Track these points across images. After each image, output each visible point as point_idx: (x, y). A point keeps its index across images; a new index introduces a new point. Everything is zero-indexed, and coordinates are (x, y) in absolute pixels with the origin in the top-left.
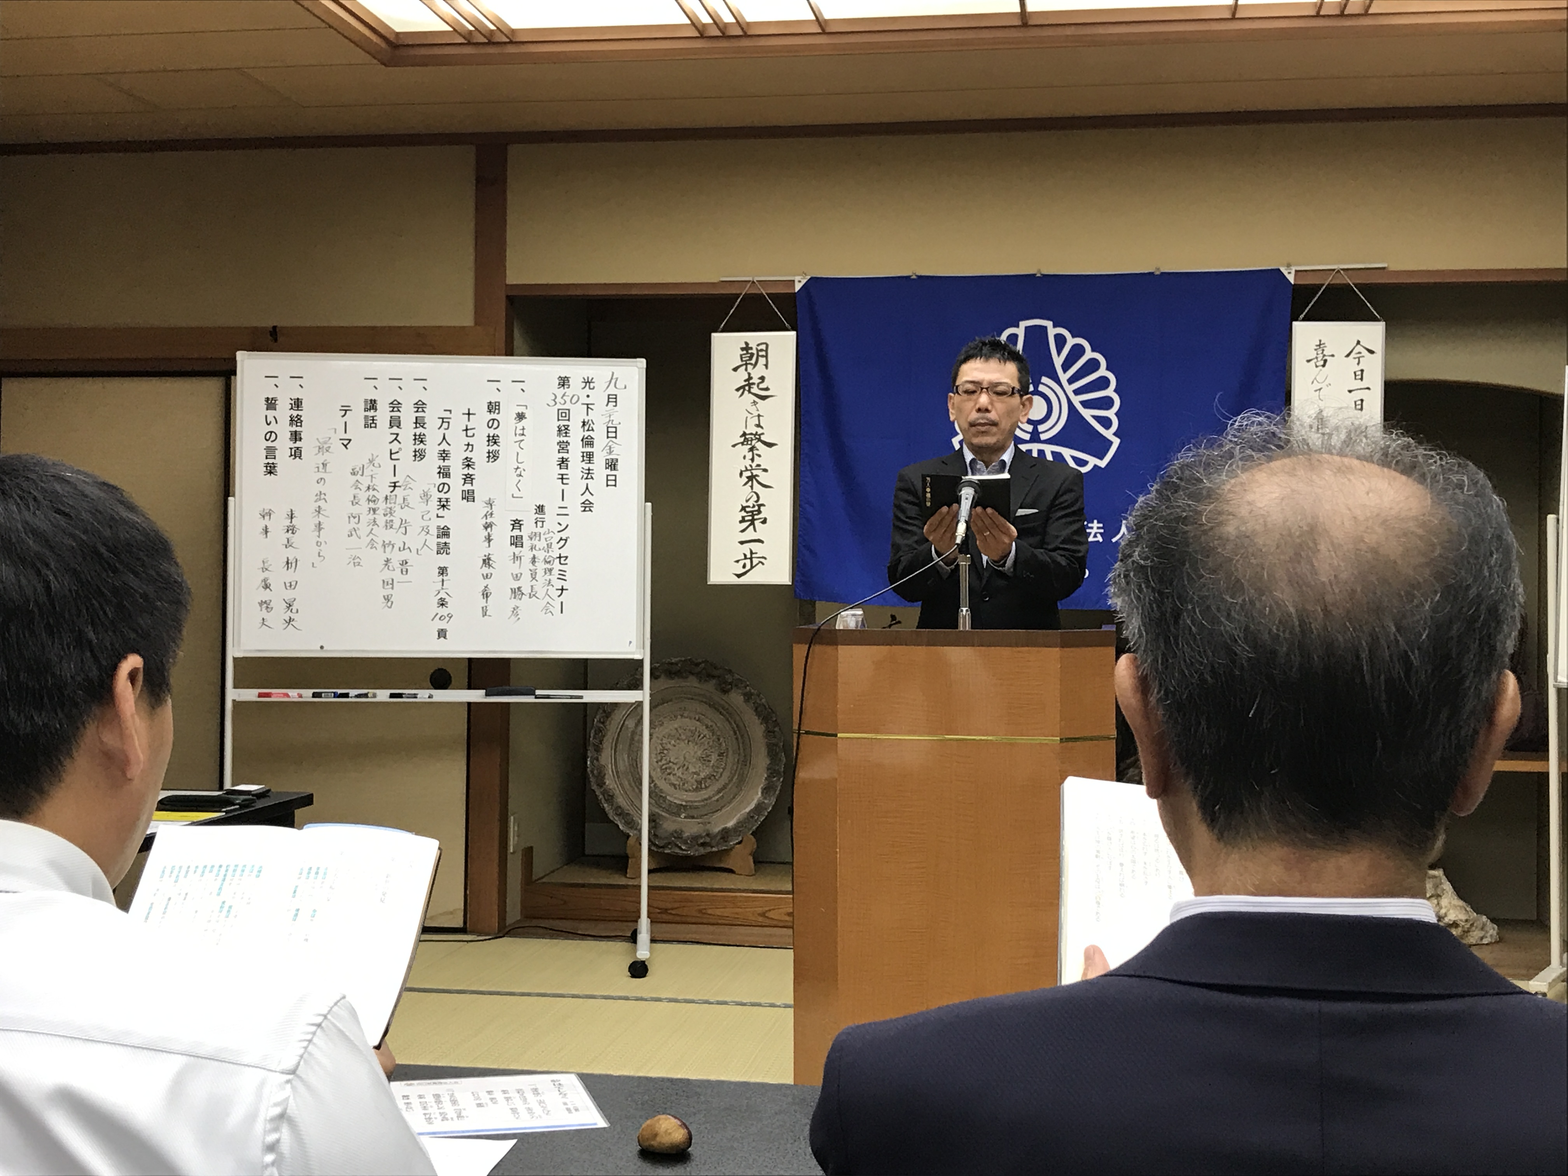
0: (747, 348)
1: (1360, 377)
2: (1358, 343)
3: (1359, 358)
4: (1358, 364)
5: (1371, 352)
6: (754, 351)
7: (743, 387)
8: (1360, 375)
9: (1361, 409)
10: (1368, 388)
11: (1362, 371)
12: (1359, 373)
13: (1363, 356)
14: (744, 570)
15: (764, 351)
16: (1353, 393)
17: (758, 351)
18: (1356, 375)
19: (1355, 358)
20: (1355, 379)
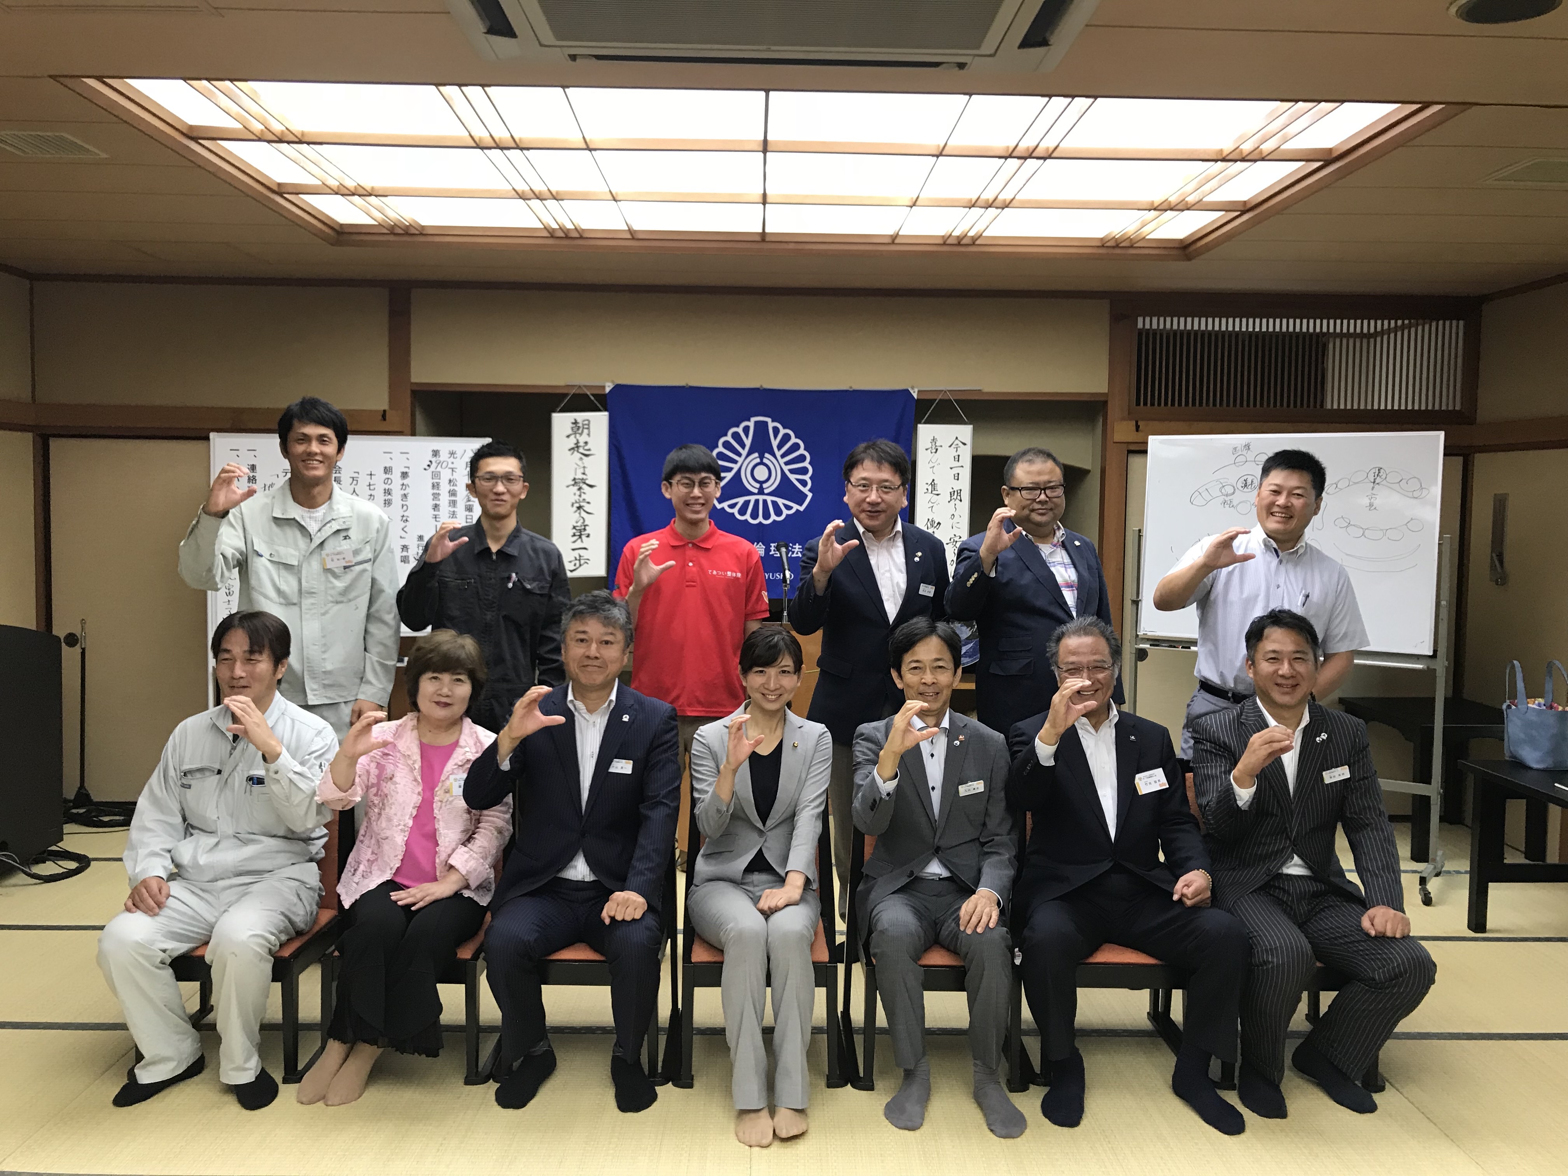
0: (576, 423)
1: (958, 459)
2: (957, 437)
3: (957, 448)
4: (957, 451)
5: (964, 444)
6: (580, 425)
7: (573, 449)
9: (958, 479)
10: (962, 466)
11: (959, 455)
12: (957, 457)
13: (960, 446)
14: (574, 568)
15: (587, 425)
16: (953, 469)
17: (583, 425)
18: (955, 458)
19: (955, 448)
20: (955, 460)
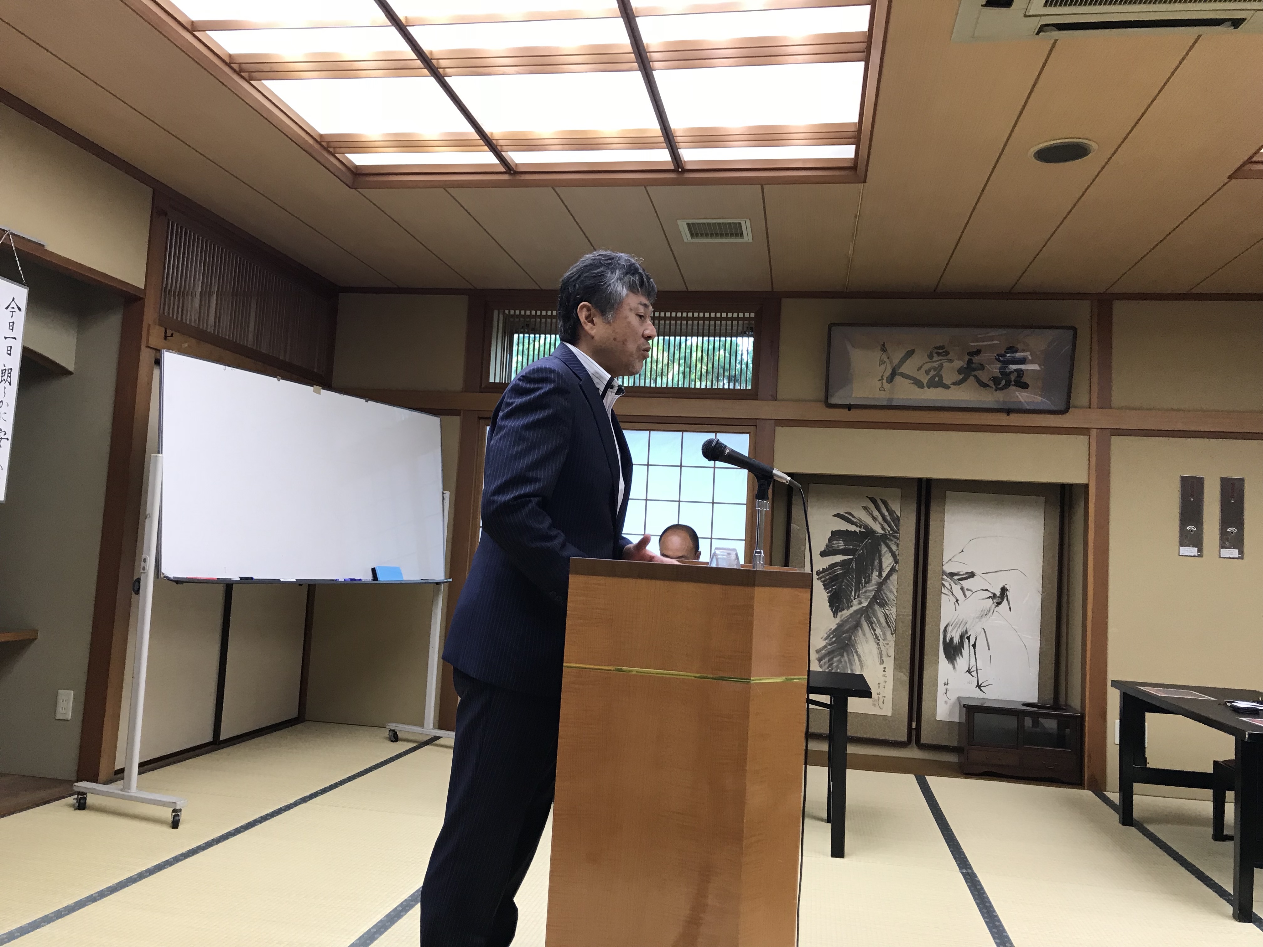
1: (11, 328)
2: (13, 299)
3: (13, 312)
4: (12, 317)
5: (20, 309)
8: (12, 326)
9: (10, 354)
10: (15, 338)
11: (13, 323)
12: (11, 324)
13: (15, 311)
16: (7, 339)
18: (10, 326)
19: (11, 311)
20: (9, 329)
